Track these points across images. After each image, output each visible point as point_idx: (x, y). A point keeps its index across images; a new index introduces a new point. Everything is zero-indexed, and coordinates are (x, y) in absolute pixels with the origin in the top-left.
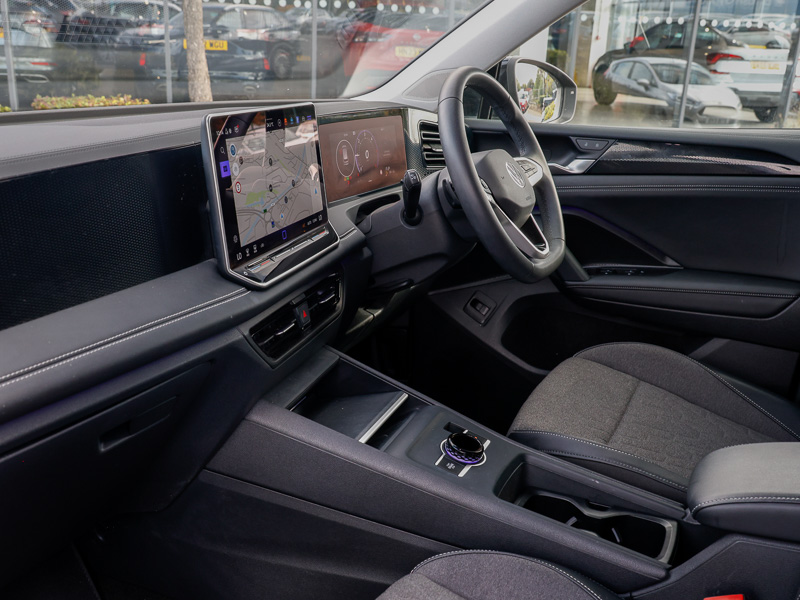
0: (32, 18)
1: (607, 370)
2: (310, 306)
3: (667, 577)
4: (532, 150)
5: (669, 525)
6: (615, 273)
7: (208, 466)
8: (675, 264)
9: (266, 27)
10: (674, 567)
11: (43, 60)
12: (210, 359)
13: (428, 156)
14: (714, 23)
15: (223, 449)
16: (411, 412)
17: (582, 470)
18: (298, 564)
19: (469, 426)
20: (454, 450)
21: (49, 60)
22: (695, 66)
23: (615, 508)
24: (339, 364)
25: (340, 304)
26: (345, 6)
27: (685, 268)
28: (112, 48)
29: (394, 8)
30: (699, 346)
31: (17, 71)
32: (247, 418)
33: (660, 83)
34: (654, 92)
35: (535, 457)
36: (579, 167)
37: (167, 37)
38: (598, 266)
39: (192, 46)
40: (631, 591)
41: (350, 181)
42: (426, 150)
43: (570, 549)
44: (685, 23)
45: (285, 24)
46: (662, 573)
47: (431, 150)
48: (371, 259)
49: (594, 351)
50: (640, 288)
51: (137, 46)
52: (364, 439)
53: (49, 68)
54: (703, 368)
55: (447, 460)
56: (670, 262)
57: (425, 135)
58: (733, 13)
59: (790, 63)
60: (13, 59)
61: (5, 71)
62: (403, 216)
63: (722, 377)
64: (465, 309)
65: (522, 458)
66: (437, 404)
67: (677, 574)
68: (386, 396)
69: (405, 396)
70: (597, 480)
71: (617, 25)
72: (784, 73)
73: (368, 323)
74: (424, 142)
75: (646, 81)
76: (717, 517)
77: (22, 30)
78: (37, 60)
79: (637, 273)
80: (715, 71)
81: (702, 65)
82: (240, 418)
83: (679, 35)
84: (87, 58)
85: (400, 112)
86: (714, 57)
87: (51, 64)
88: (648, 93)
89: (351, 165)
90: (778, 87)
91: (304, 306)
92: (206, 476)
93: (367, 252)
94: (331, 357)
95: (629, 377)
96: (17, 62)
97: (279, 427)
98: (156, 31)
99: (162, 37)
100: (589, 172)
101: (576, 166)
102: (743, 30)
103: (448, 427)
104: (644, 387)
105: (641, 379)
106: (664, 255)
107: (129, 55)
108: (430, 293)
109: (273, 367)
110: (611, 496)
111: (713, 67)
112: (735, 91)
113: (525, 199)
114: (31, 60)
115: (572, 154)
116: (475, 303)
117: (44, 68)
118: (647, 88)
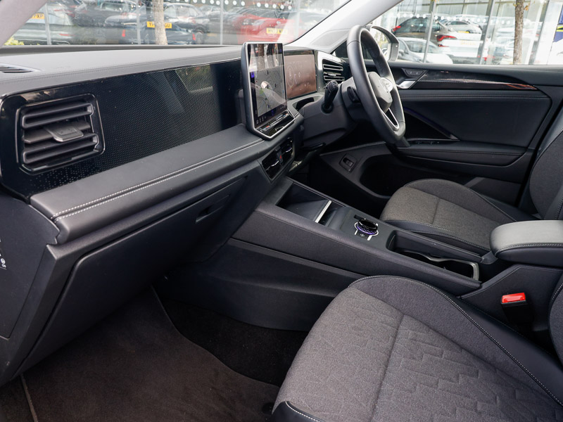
0: (59, 8)
1: (423, 193)
2: (282, 152)
3: (480, 287)
4: (387, 74)
5: (473, 265)
6: (423, 143)
7: (234, 236)
8: (456, 138)
9: (190, 16)
10: (483, 282)
11: (67, 33)
12: (245, 176)
13: (326, 78)
14: (442, 19)
15: (242, 227)
16: (333, 211)
17: (425, 238)
18: (280, 288)
19: (367, 217)
20: (363, 227)
21: (70, 33)
22: (431, 43)
23: (445, 257)
24: (293, 186)
25: (293, 154)
26: (239, 4)
27: (461, 141)
28: (102, 26)
29: (267, 5)
30: (468, 181)
31: (52, 39)
32: (256, 210)
33: (409, 52)
34: (407, 56)
35: (401, 232)
36: (407, 85)
37: (138, 21)
38: (413, 139)
39: (157, 24)
40: (461, 295)
41: (293, 89)
42: (325, 75)
43: (429, 275)
44: (426, 18)
45: (202, 15)
46: (478, 285)
47: (327, 75)
48: (303, 131)
49: (415, 183)
50: (438, 151)
51: (120, 26)
52: (317, 221)
53: (70, 37)
54: (472, 192)
55: (359, 232)
56: (453, 137)
57: (325, 66)
58: (449, 14)
59: (482, 42)
60: (49, 32)
61: (46, 39)
62: (322, 108)
63: (484, 197)
64: (340, 163)
65: (395, 233)
66: (347, 206)
67: (485, 285)
68: (321, 202)
69: (330, 202)
70: (435, 243)
71: (386, 19)
72: (478, 47)
73: (295, 168)
74: (324, 70)
75: (402, 51)
76: (510, 255)
77: (54, 15)
78: (63, 33)
79: (435, 143)
80: (441, 45)
81: (434, 42)
82: (252, 210)
83: (421, 25)
84: (90, 33)
85: (314, 52)
86: (440, 38)
87: (71, 36)
88: (403, 57)
89: (292, 80)
90: (475, 55)
91: (280, 152)
92: (231, 242)
93: (302, 127)
94: (289, 182)
95: (435, 197)
96: (52, 34)
97: (273, 215)
98: (131, 16)
99: (135, 21)
100: (412, 88)
101: (405, 84)
102: (453, 23)
103: (355, 217)
104: (443, 202)
105: (441, 198)
106: (449, 133)
107: (115, 30)
108: (321, 155)
109: (271, 182)
110: (442, 251)
111: (440, 43)
112: (451, 56)
113: (388, 99)
114: (59, 32)
115: (402, 78)
116: (345, 160)
117: (67, 37)
118: (402, 54)
